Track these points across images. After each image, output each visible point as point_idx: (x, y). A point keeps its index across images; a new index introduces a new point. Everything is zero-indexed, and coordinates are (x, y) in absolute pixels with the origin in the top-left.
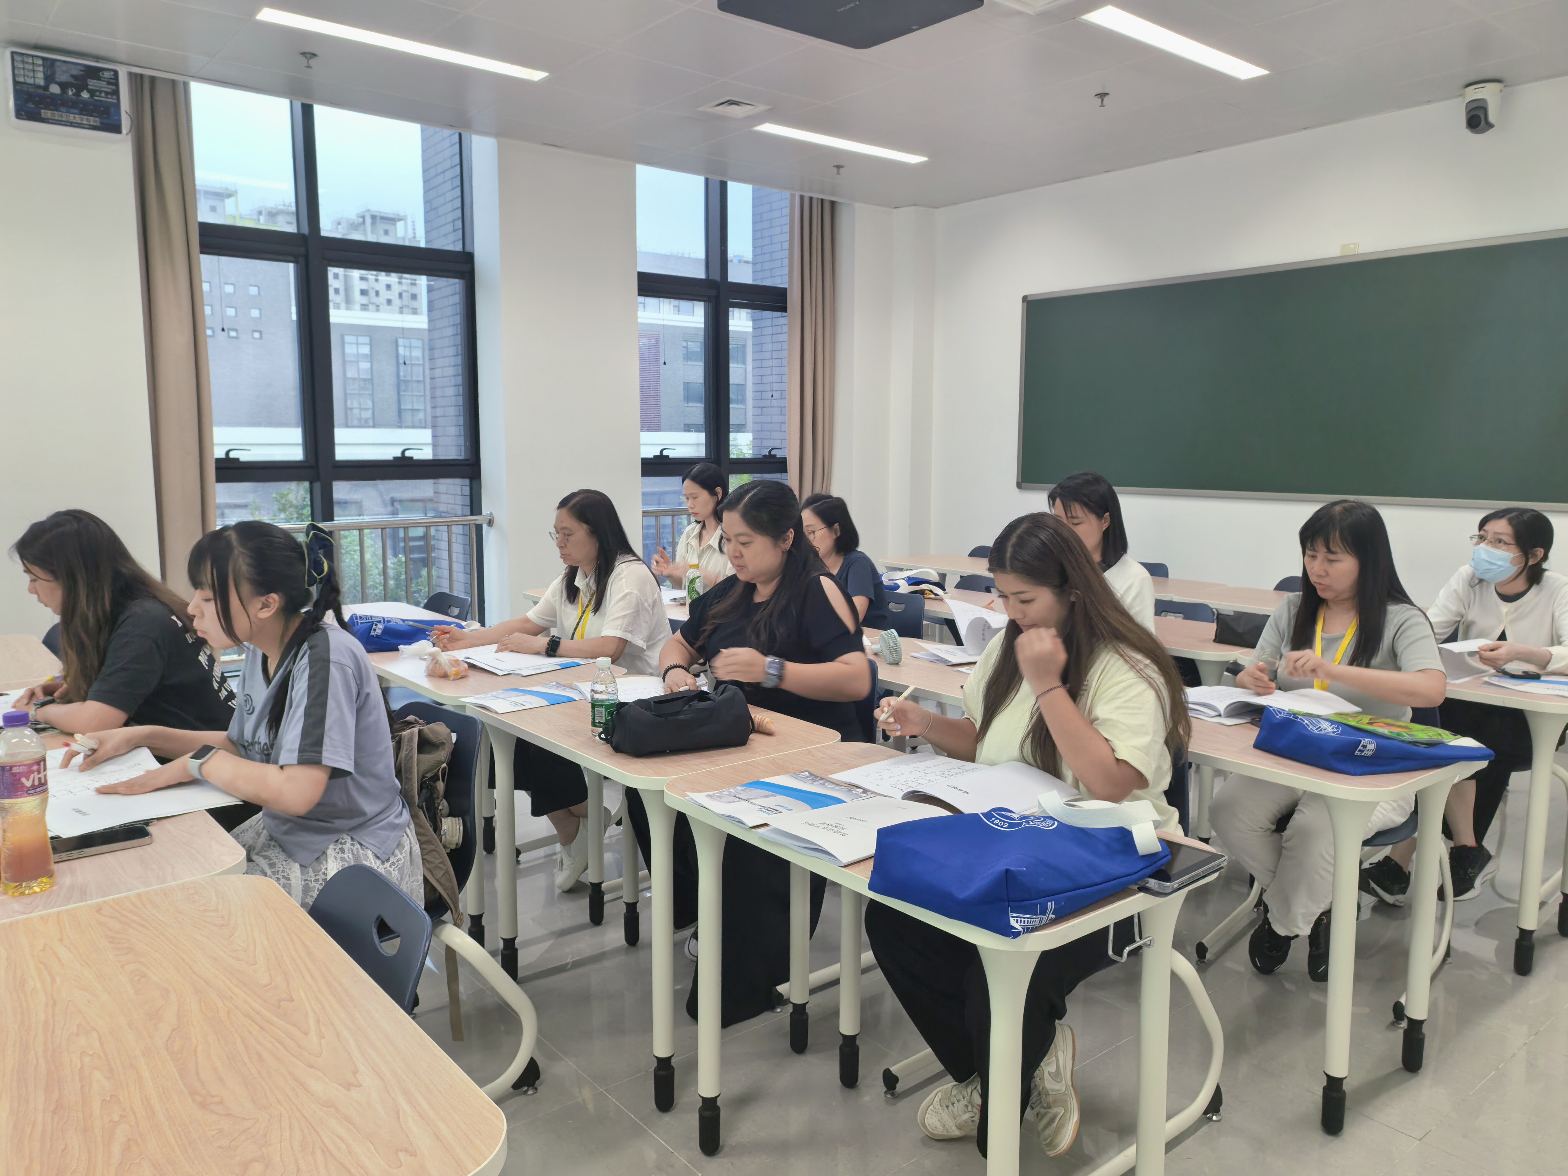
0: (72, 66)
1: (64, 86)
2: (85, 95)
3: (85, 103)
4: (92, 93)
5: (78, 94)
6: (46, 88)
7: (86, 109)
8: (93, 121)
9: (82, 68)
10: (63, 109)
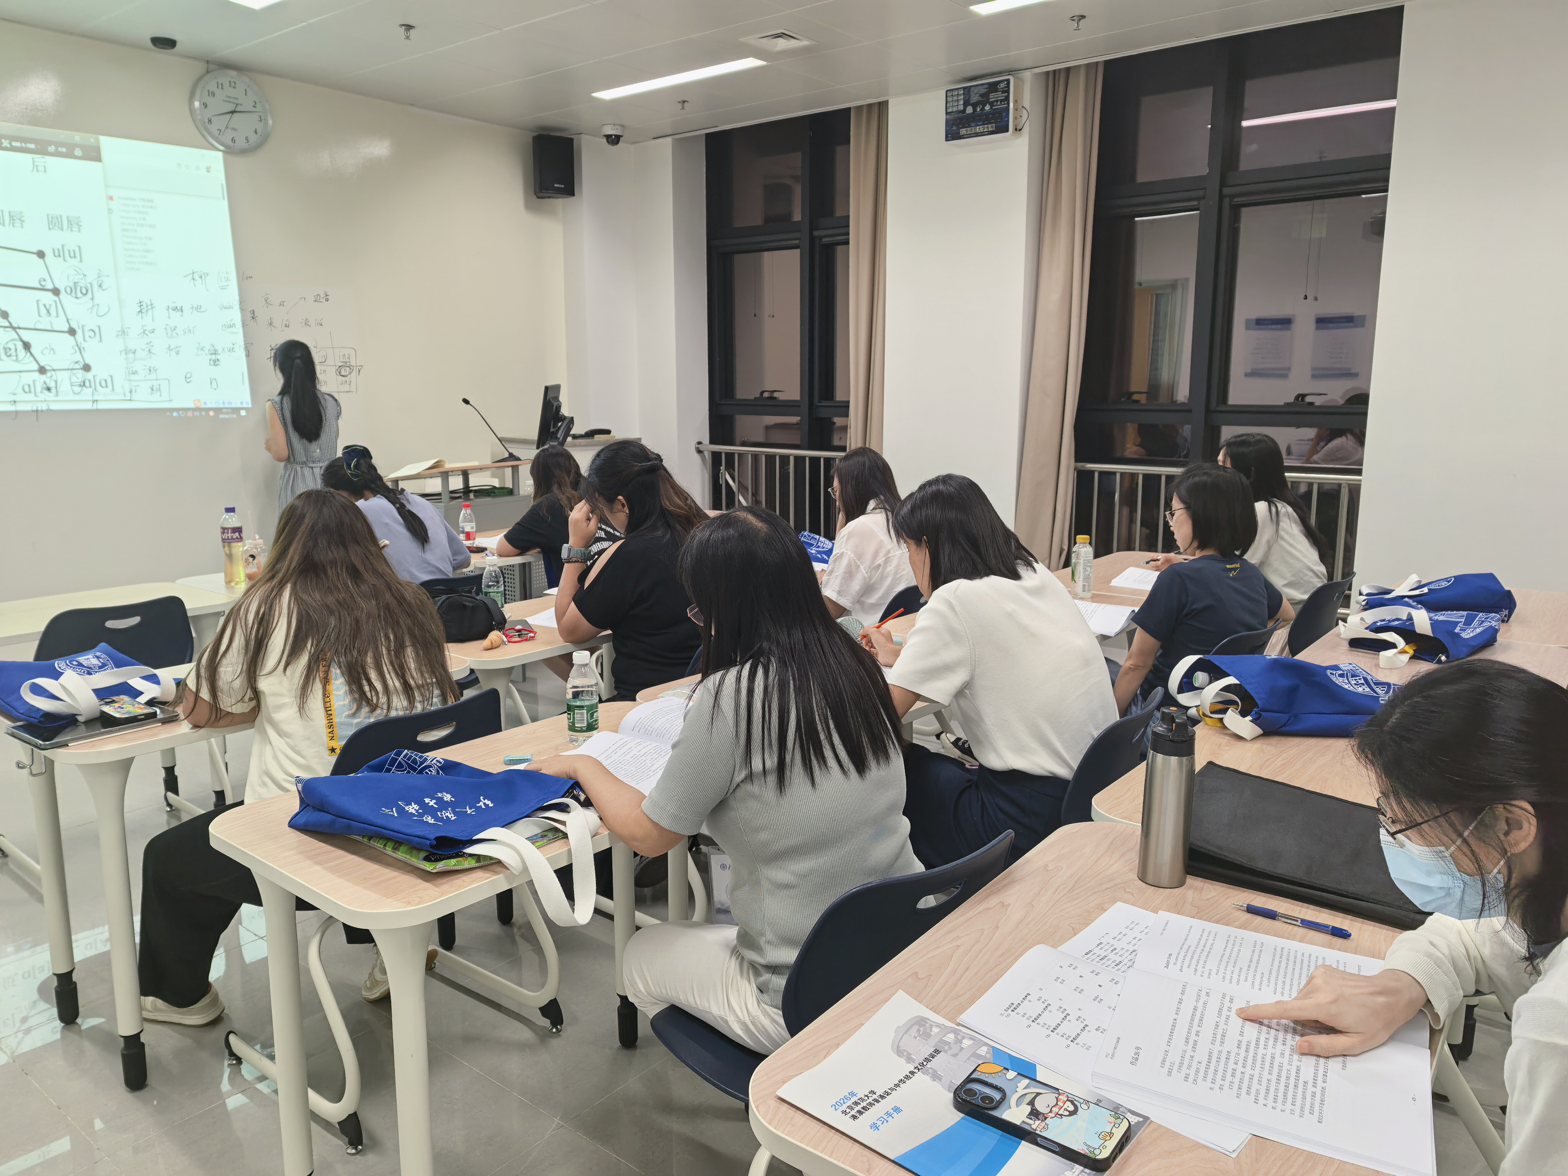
0: (980, 87)
1: (974, 106)
2: (987, 108)
3: (988, 114)
4: (992, 104)
5: (983, 109)
6: (964, 111)
7: (985, 119)
8: (991, 127)
9: (986, 86)
10: (973, 124)
